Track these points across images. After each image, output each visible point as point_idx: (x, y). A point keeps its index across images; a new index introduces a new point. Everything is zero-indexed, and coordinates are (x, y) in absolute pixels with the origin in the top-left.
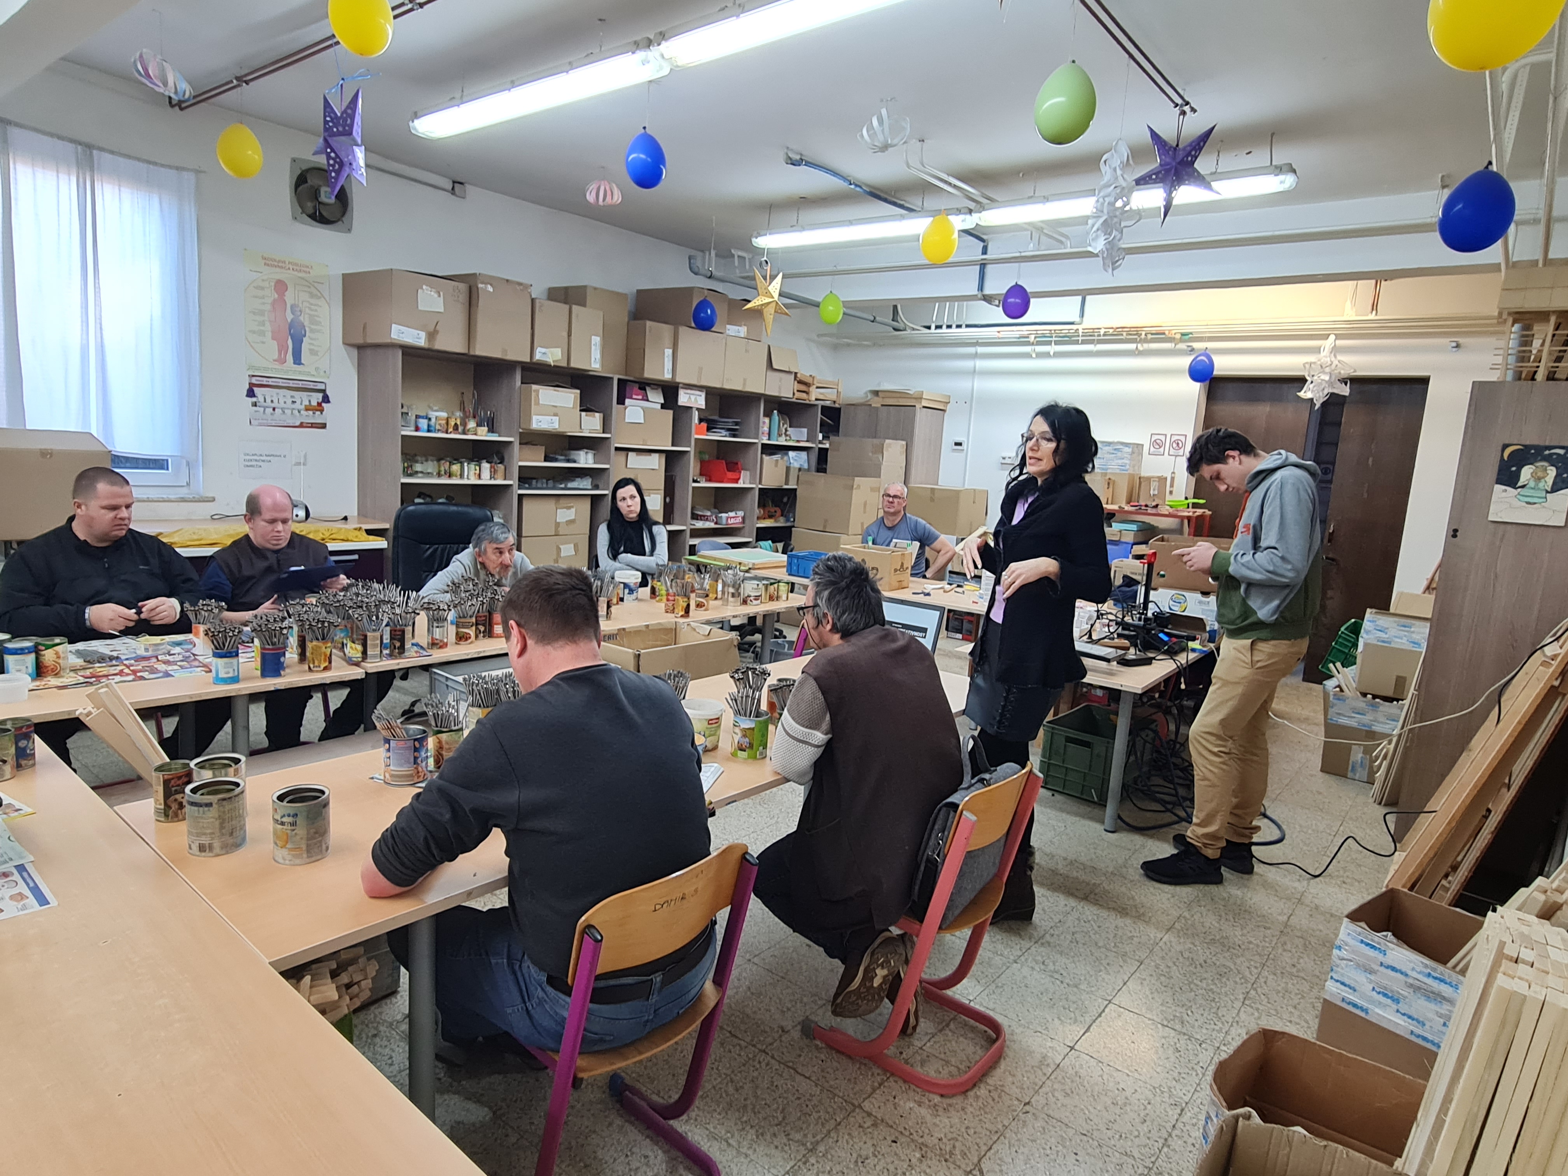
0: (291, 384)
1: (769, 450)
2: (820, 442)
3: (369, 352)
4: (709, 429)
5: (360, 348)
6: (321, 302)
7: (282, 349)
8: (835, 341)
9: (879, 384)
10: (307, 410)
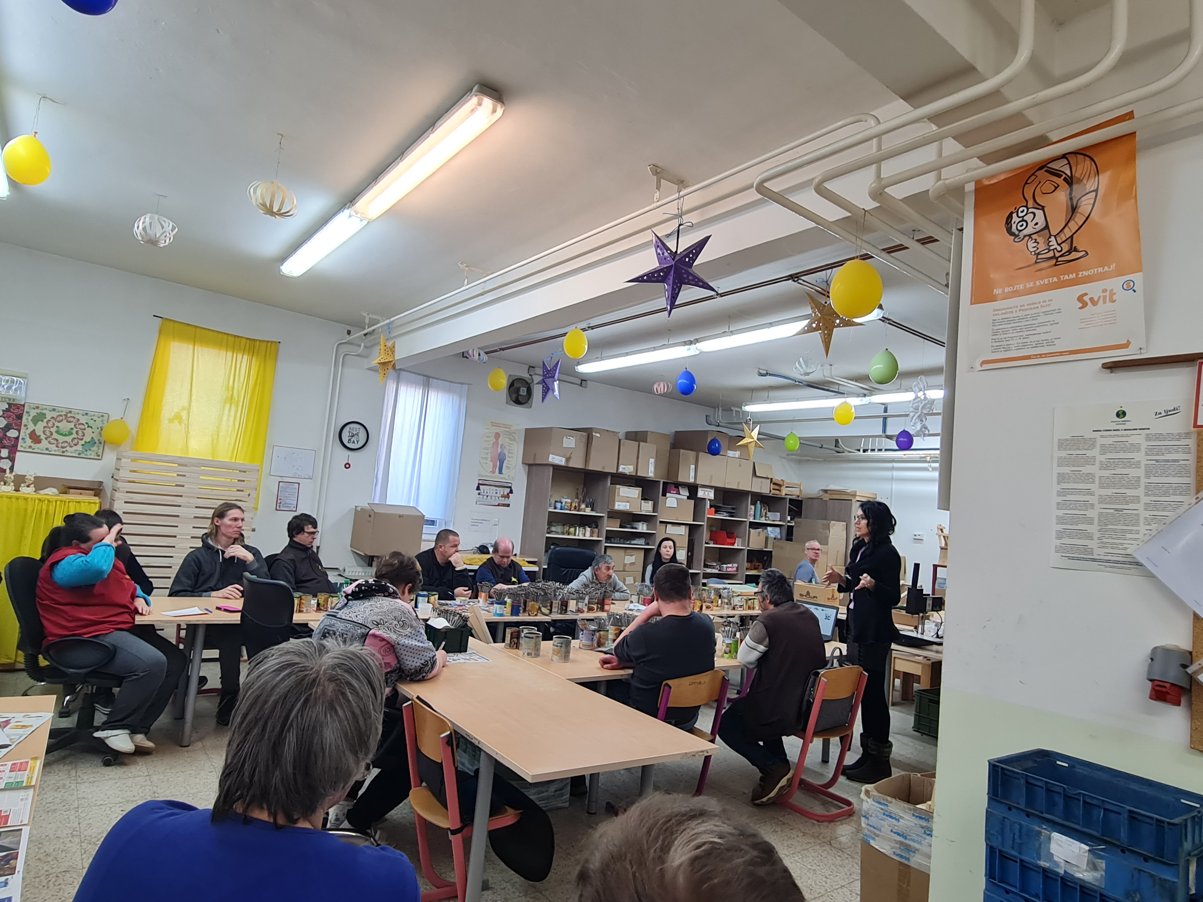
0: (497, 484)
1: (754, 525)
2: (789, 522)
3: (534, 468)
4: (716, 512)
5: (530, 465)
6: (514, 443)
7: (494, 466)
8: (798, 458)
9: (827, 486)
10: (502, 497)
